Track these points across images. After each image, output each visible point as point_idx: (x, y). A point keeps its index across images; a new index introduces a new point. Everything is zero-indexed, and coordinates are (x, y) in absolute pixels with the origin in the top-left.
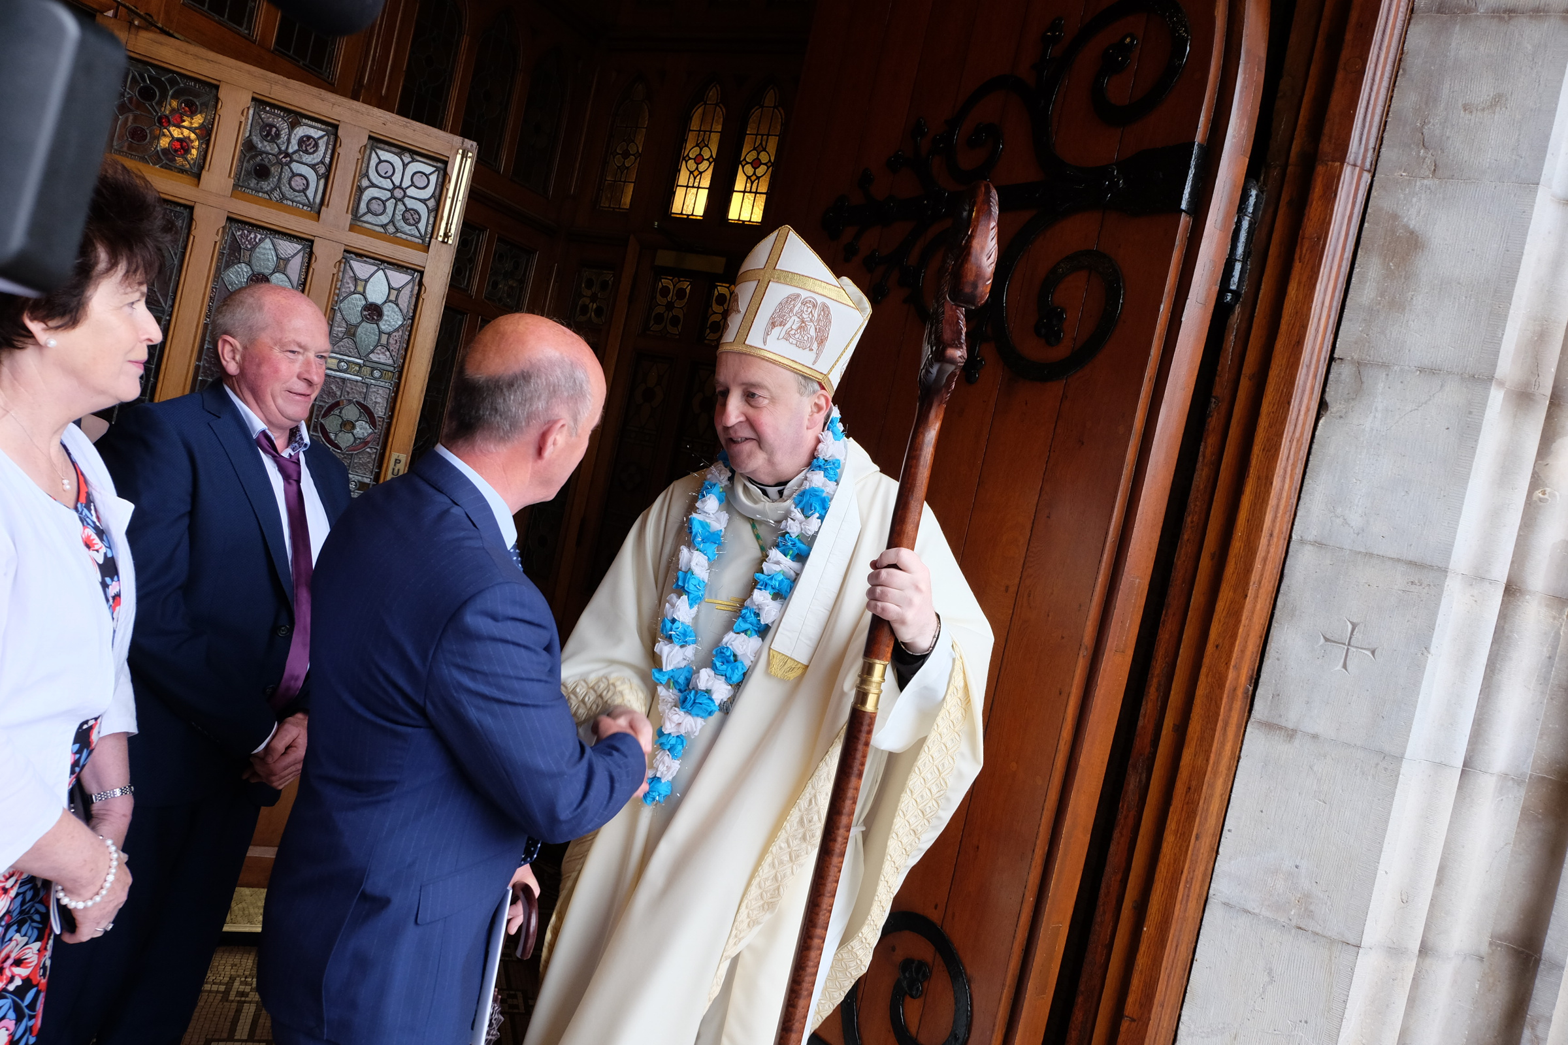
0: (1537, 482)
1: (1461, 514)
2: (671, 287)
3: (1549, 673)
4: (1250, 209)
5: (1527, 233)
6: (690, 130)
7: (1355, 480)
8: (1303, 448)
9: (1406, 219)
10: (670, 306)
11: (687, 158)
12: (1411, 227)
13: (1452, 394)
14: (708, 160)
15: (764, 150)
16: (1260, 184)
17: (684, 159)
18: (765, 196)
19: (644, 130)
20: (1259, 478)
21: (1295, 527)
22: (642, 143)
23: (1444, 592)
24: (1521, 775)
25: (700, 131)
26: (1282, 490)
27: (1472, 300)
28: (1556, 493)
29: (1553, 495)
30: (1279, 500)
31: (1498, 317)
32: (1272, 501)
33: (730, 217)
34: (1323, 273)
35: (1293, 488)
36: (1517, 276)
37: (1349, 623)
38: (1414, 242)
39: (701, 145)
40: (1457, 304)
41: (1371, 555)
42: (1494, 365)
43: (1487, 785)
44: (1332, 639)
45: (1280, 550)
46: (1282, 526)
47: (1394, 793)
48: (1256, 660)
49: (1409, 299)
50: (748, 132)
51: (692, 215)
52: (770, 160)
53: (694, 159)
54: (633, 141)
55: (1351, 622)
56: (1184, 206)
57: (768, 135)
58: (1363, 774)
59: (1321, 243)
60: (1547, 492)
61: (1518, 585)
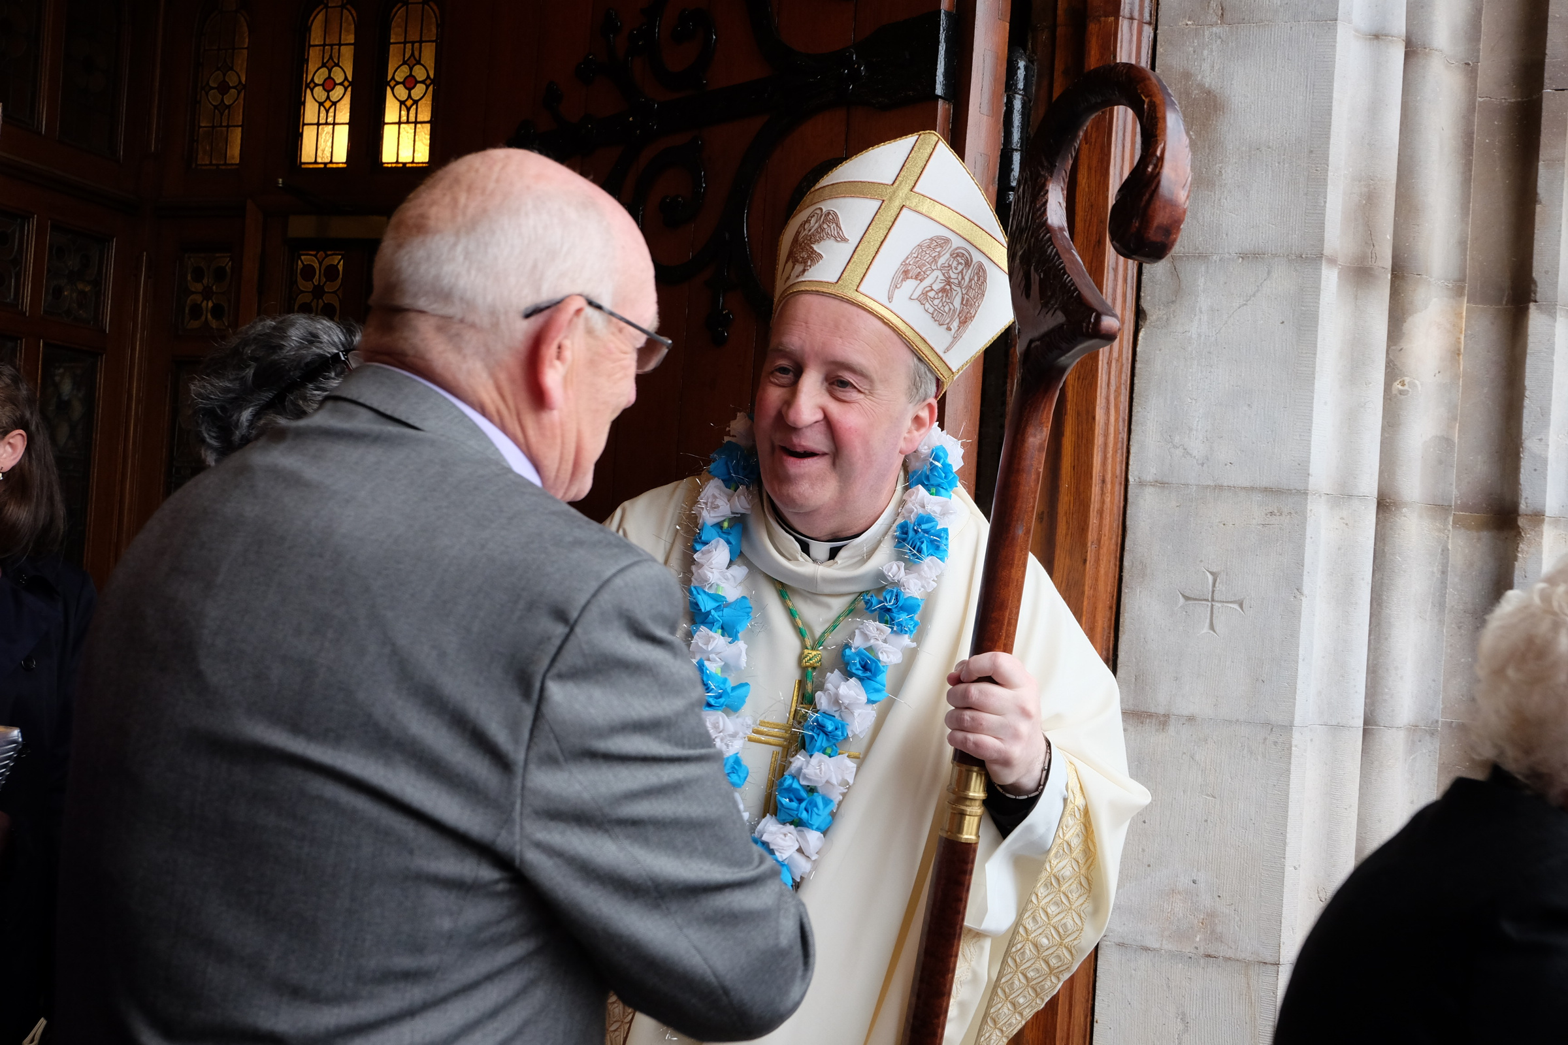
0: (1393, 372)
1: (1312, 423)
2: (316, 265)
3: (1443, 596)
4: (1021, 85)
5: (1333, 78)
6: (310, 46)
7: (1189, 400)
8: (1124, 369)
9: (1199, 77)
10: (318, 292)
11: (312, 85)
12: (1207, 85)
13: (1281, 281)
14: (341, 84)
15: (419, 62)
16: (1028, 52)
17: (307, 86)
18: (428, 126)
19: (245, 52)
20: (1078, 414)
21: (1130, 468)
22: (244, 71)
23: (1308, 519)
24: (1432, 723)
25: (324, 45)
26: (1107, 424)
27: (1286, 165)
28: (1417, 382)
29: (1415, 386)
30: (1106, 436)
31: (1316, 181)
32: (1099, 440)
33: (385, 159)
34: (1115, 154)
35: (1121, 420)
36: (1330, 132)
37: (1207, 573)
38: (1213, 104)
39: (331, 64)
40: (1270, 172)
41: (1220, 487)
42: (1321, 240)
43: (1394, 742)
44: (1192, 596)
45: (1116, 501)
46: (1114, 467)
47: (1289, 770)
48: (1110, 637)
49: (1217, 172)
50: (392, 41)
51: (331, 162)
52: (428, 77)
53: (323, 85)
54: (231, 69)
55: (1211, 573)
56: (939, 90)
57: (421, 42)
58: (1251, 753)
59: (1107, 117)
60: (1406, 383)
61: (1392, 497)
